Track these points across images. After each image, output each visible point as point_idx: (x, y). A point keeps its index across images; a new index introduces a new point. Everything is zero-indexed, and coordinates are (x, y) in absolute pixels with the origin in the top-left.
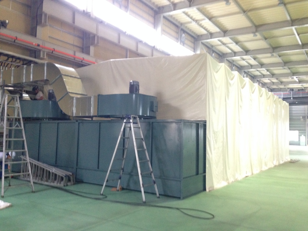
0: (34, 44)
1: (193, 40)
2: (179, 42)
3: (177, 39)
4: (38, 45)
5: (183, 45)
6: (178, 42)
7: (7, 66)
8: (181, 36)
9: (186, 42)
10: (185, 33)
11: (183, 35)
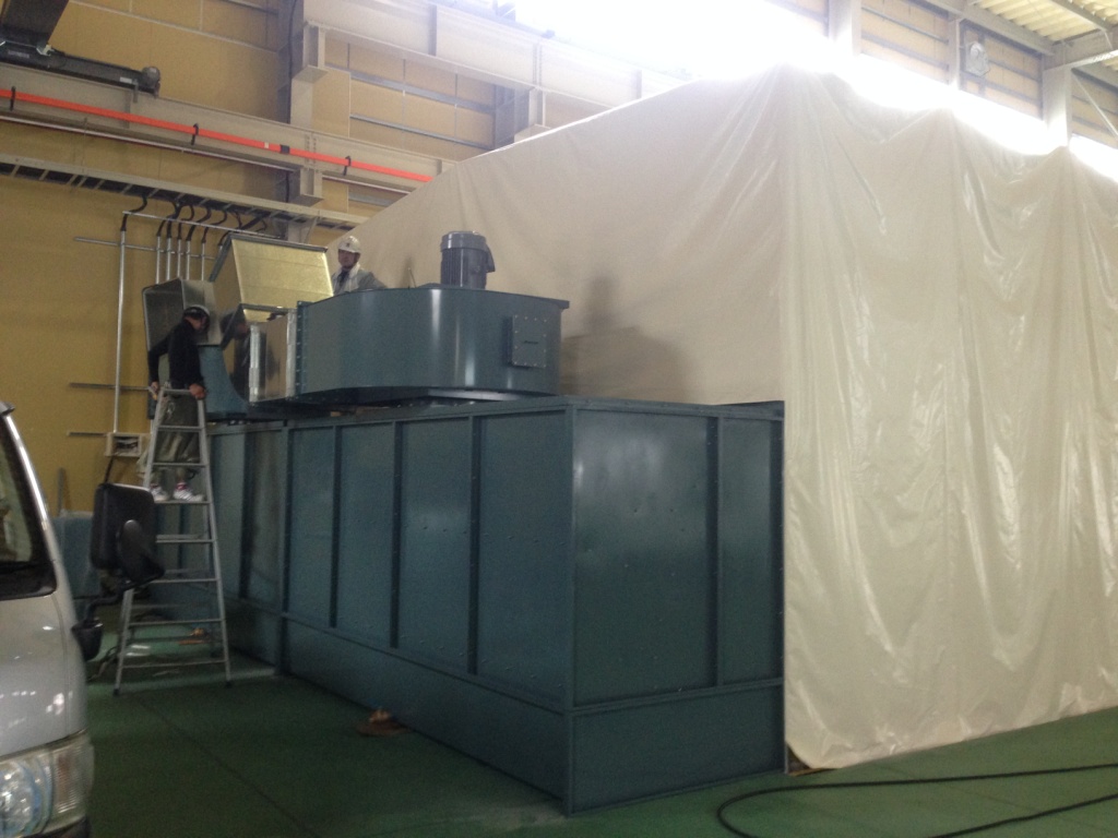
0: (267, 146)
1: (1029, 64)
2: (955, 83)
3: (946, 67)
4: (285, 150)
5: (981, 92)
6: (948, 82)
7: (189, 238)
8: (963, 53)
9: (996, 74)
10: (988, 40)
11: (977, 47)
